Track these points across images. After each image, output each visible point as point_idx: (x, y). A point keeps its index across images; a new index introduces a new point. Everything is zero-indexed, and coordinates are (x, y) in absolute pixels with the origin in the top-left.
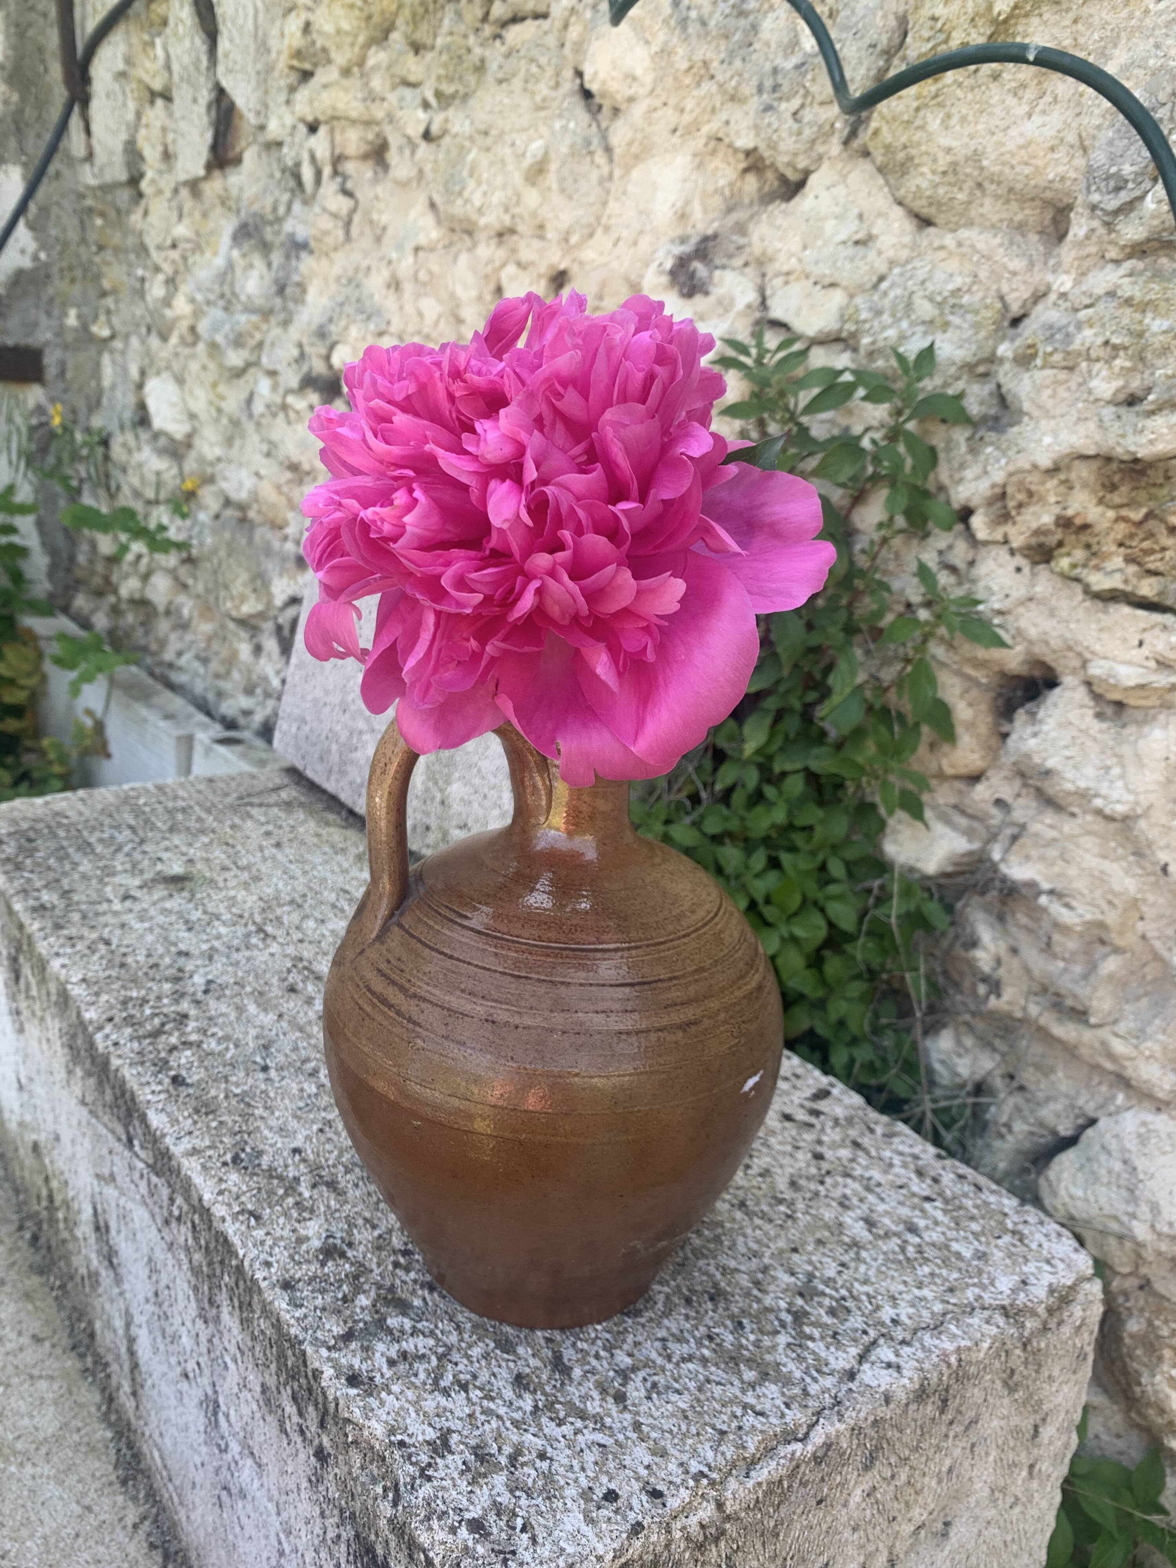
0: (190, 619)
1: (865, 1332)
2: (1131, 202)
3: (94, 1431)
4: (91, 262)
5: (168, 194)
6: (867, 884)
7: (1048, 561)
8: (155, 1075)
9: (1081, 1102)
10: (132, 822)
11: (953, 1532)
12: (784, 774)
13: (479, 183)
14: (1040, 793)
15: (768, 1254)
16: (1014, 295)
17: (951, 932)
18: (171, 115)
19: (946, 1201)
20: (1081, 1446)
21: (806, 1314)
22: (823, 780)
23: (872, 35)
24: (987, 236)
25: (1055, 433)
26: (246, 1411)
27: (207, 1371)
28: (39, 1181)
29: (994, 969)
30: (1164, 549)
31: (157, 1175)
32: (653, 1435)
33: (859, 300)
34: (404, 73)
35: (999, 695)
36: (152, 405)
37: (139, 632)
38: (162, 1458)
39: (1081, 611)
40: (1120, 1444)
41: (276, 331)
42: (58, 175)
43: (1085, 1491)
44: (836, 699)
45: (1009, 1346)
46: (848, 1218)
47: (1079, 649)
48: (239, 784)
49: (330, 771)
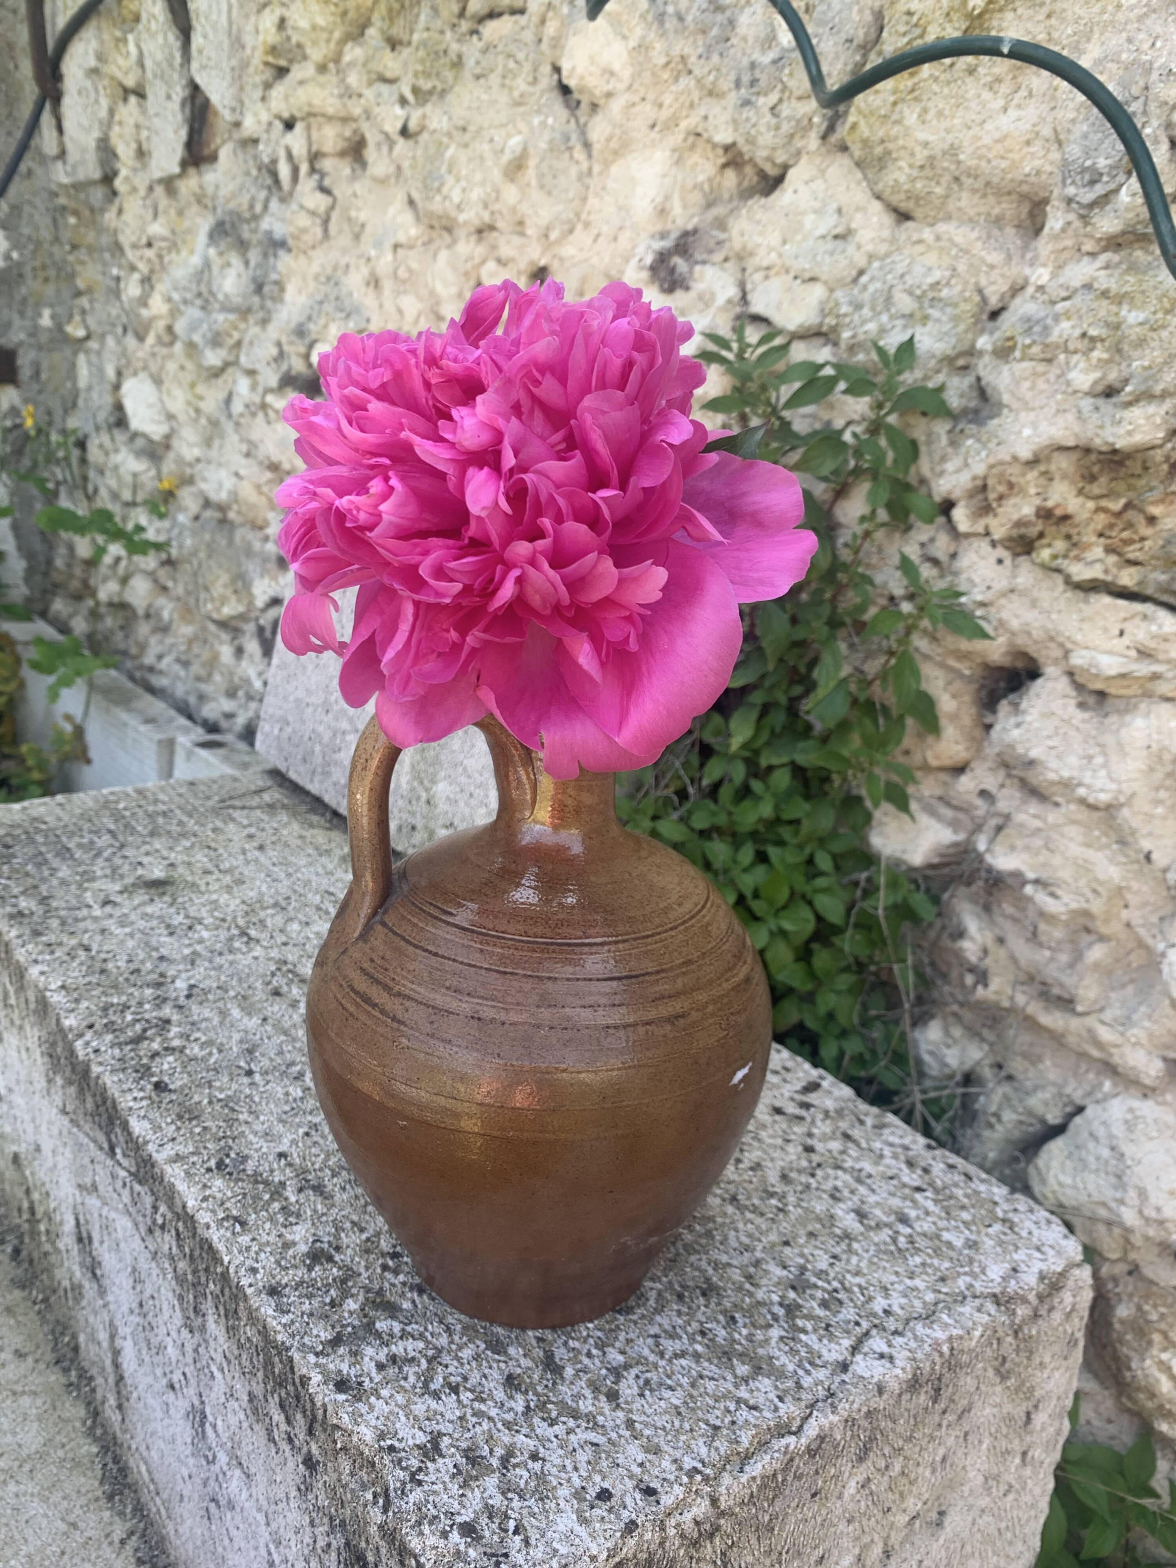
0: (171, 622)
1: (857, 1324)
2: (1106, 196)
3: (80, 1447)
4: (65, 262)
5: (142, 192)
6: (855, 876)
7: (1029, 553)
8: (137, 1081)
9: (1068, 1090)
10: (112, 827)
11: (947, 1521)
12: (771, 768)
13: (458, 180)
14: (1023, 783)
15: (759, 1247)
16: (993, 288)
17: (938, 923)
18: (144, 111)
19: (937, 1191)
20: (1073, 1432)
21: (799, 1307)
22: (810, 774)
23: (849, 30)
24: (965, 230)
25: (1034, 425)
26: (233, 1420)
27: (193, 1381)
28: (20, 1193)
29: (981, 959)
30: (1143, 539)
31: (140, 1183)
32: (647, 1432)
33: (839, 294)
34: (380, 68)
35: (982, 687)
36: (129, 406)
37: (119, 636)
38: (149, 1472)
39: (1062, 601)
40: (1112, 1429)
41: (255, 330)
42: (30, 173)
43: (1077, 1476)
44: (821, 692)
45: (1001, 1334)
46: (839, 1210)
47: (1061, 639)
48: (221, 787)
49: (314, 772)
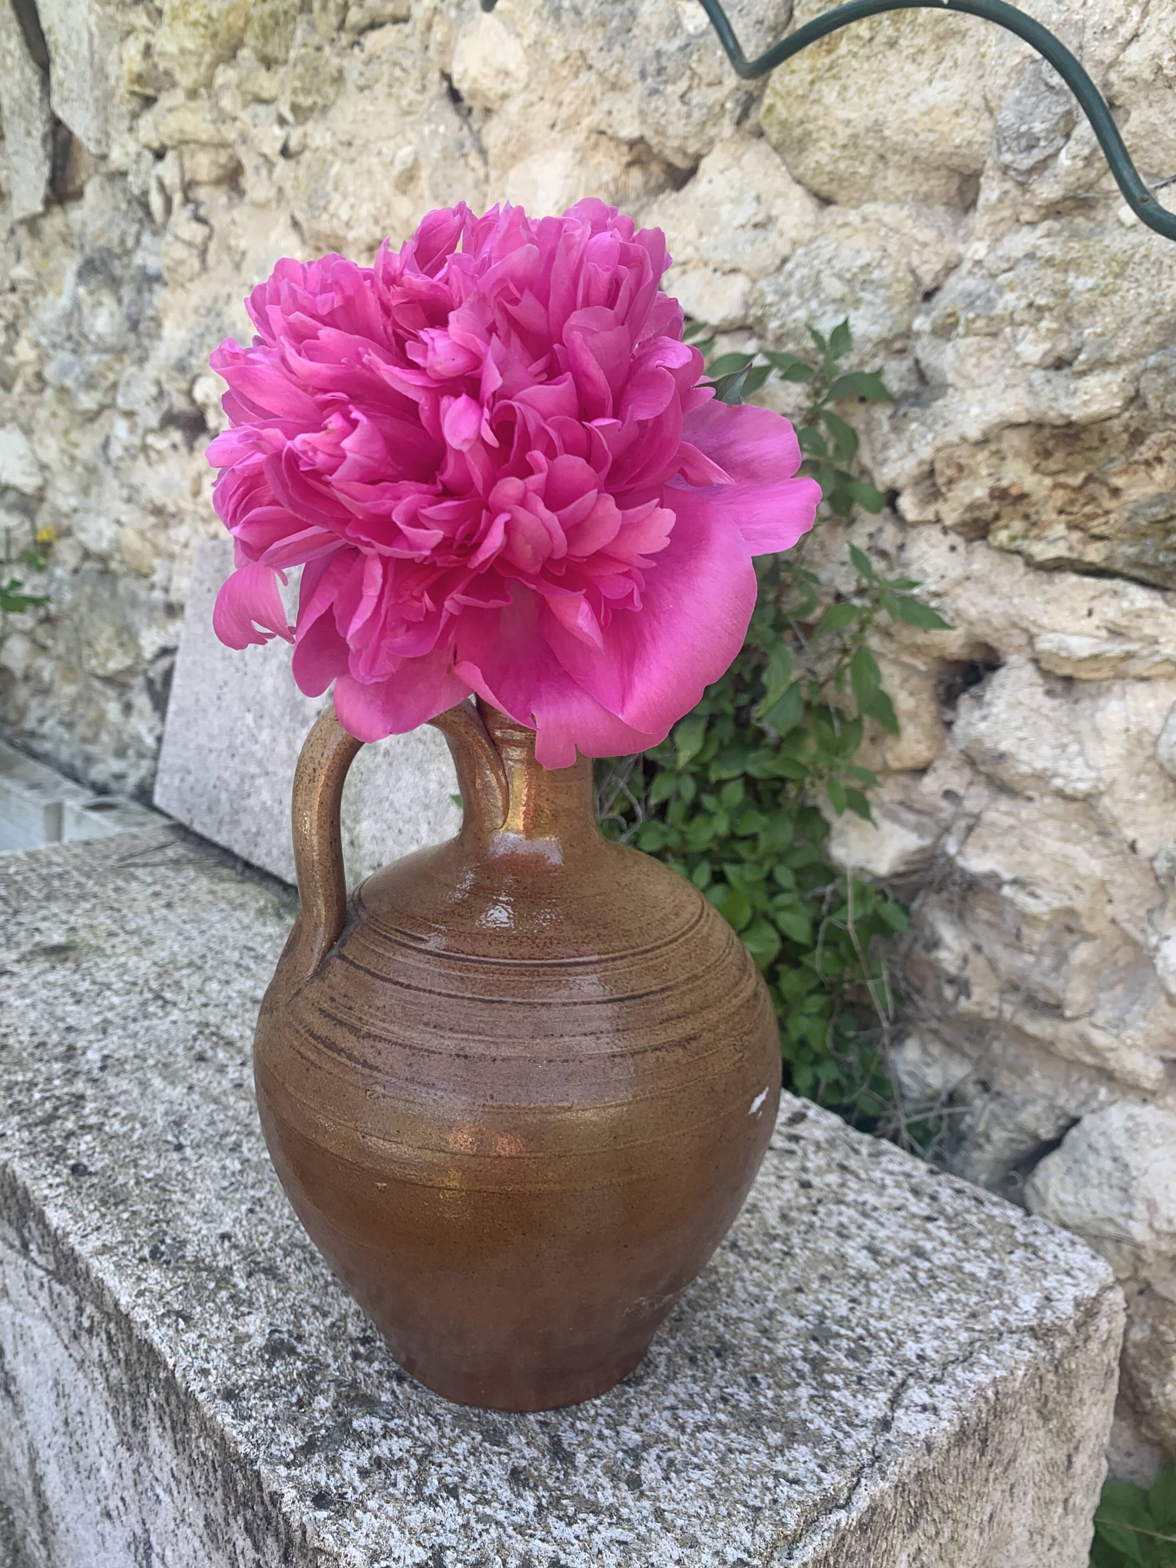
0: (52, 682)
1: (892, 1374)
2: (1044, 161)
5: (3, 236)
6: (819, 891)
7: (984, 537)
8: (51, 1166)
9: (1061, 1101)
12: (721, 783)
13: (345, 197)
14: (992, 780)
15: (771, 1297)
16: (926, 267)
17: (910, 933)
18: (2, 151)
19: (949, 1219)
20: (1109, 1470)
21: (825, 1360)
22: (762, 784)
23: (759, 11)
24: (894, 208)
25: (982, 403)
26: (185, 1549)
27: (134, 1508)
29: (962, 969)
30: (1107, 513)
31: (61, 1282)
32: (679, 1522)
33: (763, 284)
34: (256, 89)
35: (940, 682)
39: (1023, 585)
40: (1131, 1463)
41: (131, 370)
43: (1111, 1520)
44: (771, 698)
45: (1042, 1371)
46: (849, 1248)
47: (1025, 624)
48: (120, 846)
49: (221, 823)
